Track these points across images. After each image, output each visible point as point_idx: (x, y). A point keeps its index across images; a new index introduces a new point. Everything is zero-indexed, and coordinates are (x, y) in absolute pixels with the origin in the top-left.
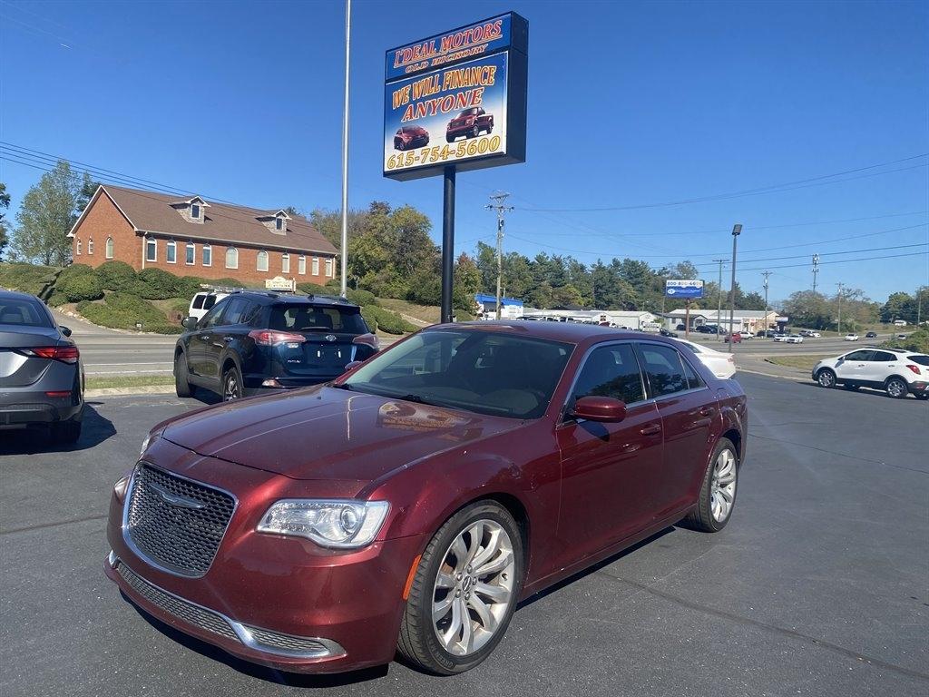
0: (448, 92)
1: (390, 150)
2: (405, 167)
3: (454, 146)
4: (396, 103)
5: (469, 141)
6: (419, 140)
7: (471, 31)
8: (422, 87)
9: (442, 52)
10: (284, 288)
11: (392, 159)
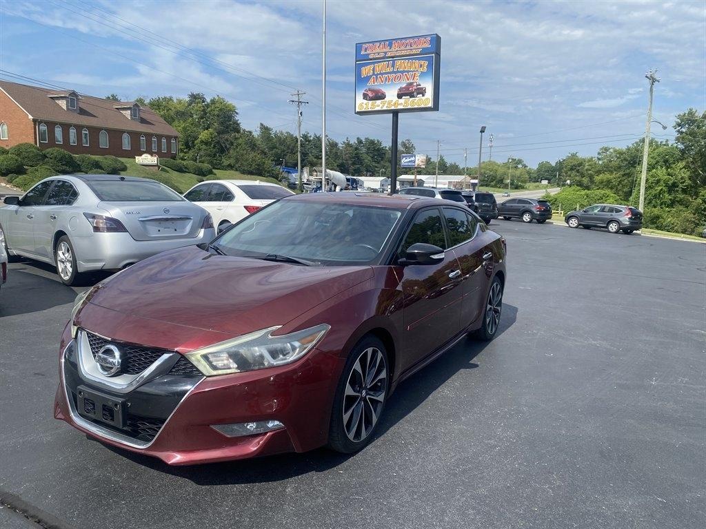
0: (398, 72)
1: (360, 99)
2: (370, 110)
3: (401, 101)
4: (364, 74)
5: (411, 99)
6: (379, 96)
7: (412, 41)
8: (379, 67)
9: (393, 49)
10: (150, 163)
11: (361, 105)
